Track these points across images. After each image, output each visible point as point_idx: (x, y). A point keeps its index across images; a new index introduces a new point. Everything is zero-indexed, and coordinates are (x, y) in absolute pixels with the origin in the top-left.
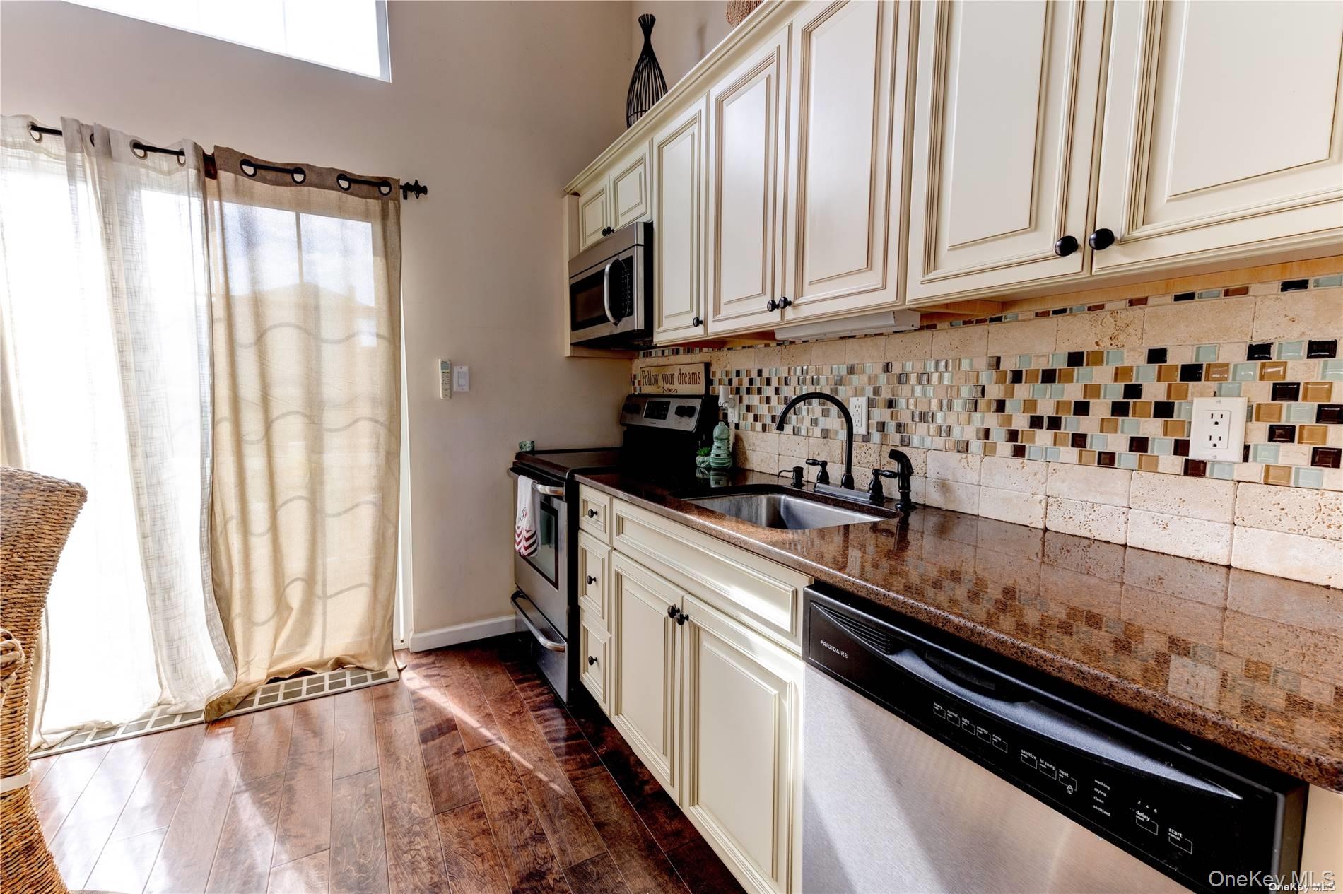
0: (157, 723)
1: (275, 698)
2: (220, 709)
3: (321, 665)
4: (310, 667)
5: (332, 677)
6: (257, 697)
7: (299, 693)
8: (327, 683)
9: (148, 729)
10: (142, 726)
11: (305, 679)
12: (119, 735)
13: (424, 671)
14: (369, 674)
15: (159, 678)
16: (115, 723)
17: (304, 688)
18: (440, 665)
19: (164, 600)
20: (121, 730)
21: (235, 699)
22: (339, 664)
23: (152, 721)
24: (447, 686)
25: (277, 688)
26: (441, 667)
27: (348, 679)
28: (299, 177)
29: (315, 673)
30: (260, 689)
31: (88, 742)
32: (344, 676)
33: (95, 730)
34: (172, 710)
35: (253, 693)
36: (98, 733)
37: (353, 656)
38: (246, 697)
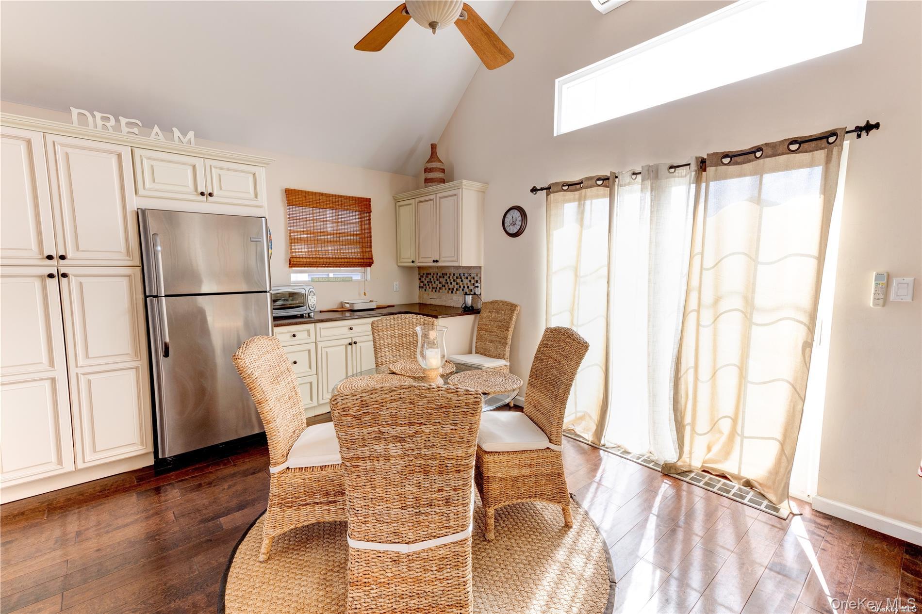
0: (644, 461)
1: (700, 481)
2: (670, 470)
3: (737, 478)
4: (731, 476)
5: (740, 489)
6: (692, 475)
7: (714, 486)
8: (733, 491)
9: (639, 461)
10: (639, 458)
11: (723, 481)
12: (629, 457)
13: (812, 527)
14: (765, 503)
15: (650, 439)
16: (629, 451)
17: (719, 485)
18: (831, 532)
19: (653, 401)
20: (631, 455)
21: (679, 469)
22: (748, 484)
23: (643, 458)
24: (824, 550)
25: (704, 477)
26: (831, 533)
27: (749, 497)
28: (758, 154)
29: (732, 482)
30: (696, 471)
31: (618, 453)
32: (748, 493)
33: (623, 450)
34: (652, 458)
35: (690, 472)
36: (624, 451)
37: (760, 484)
38: (686, 472)
